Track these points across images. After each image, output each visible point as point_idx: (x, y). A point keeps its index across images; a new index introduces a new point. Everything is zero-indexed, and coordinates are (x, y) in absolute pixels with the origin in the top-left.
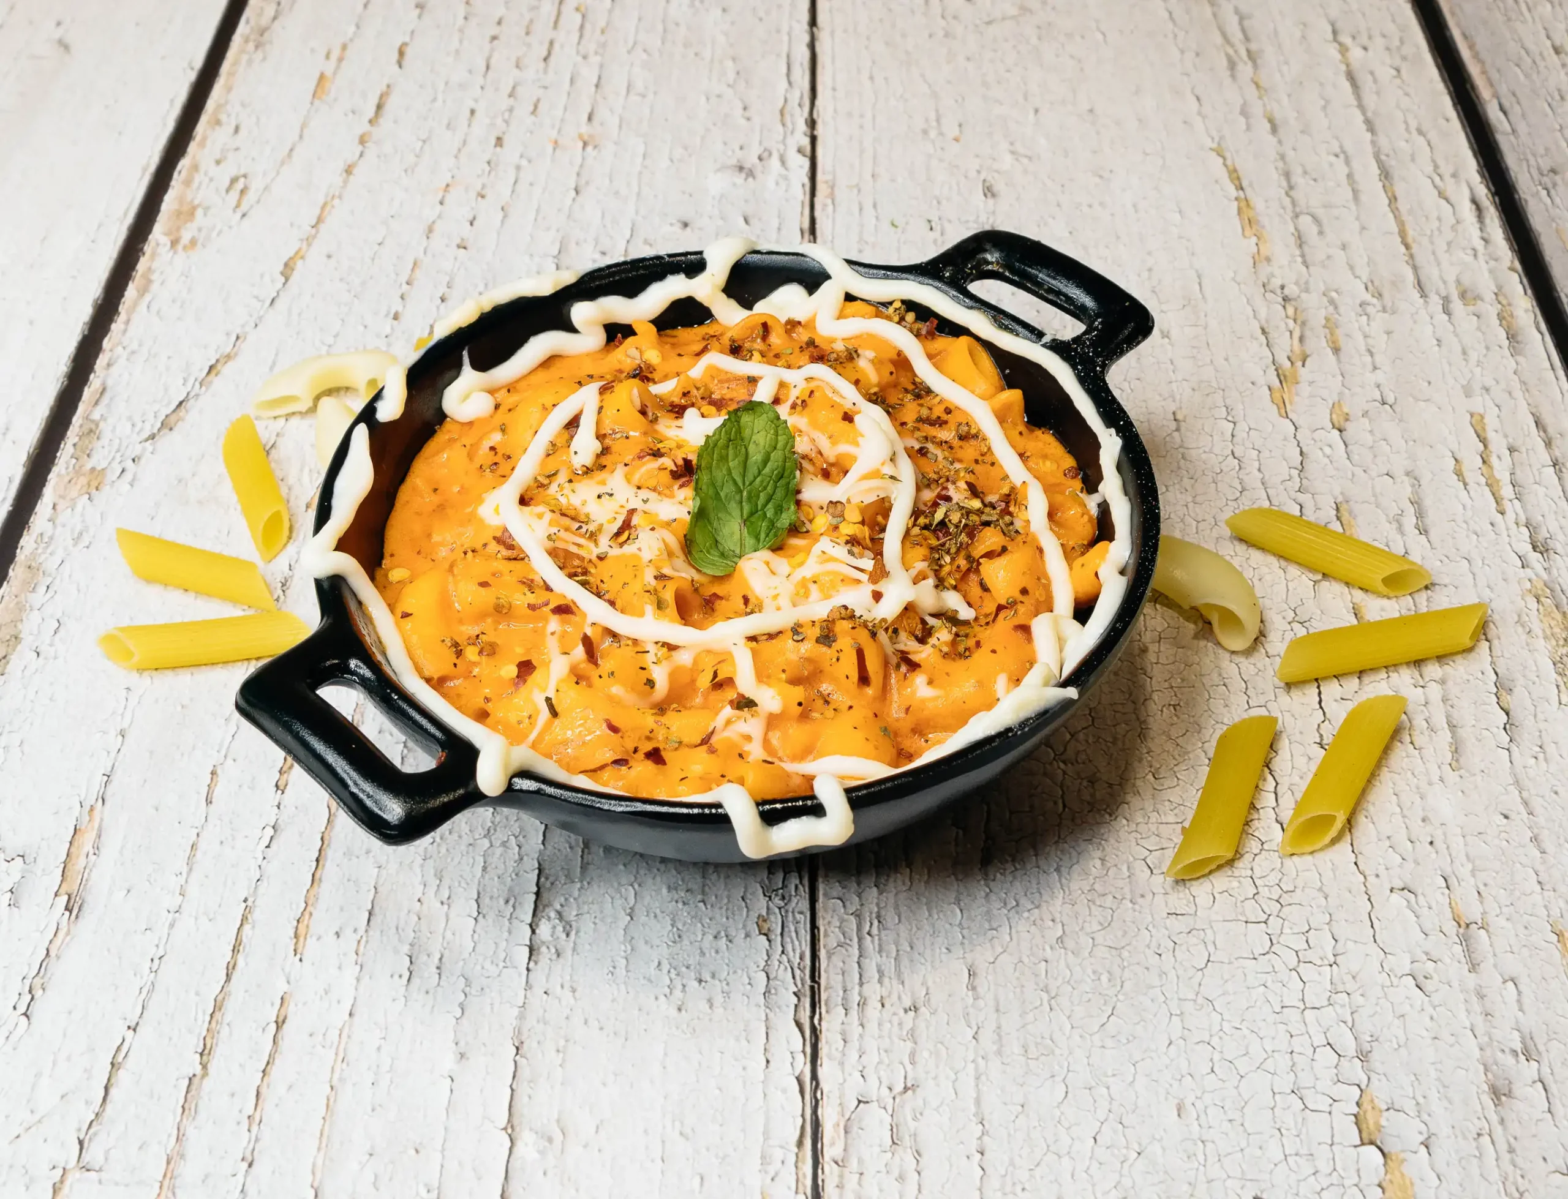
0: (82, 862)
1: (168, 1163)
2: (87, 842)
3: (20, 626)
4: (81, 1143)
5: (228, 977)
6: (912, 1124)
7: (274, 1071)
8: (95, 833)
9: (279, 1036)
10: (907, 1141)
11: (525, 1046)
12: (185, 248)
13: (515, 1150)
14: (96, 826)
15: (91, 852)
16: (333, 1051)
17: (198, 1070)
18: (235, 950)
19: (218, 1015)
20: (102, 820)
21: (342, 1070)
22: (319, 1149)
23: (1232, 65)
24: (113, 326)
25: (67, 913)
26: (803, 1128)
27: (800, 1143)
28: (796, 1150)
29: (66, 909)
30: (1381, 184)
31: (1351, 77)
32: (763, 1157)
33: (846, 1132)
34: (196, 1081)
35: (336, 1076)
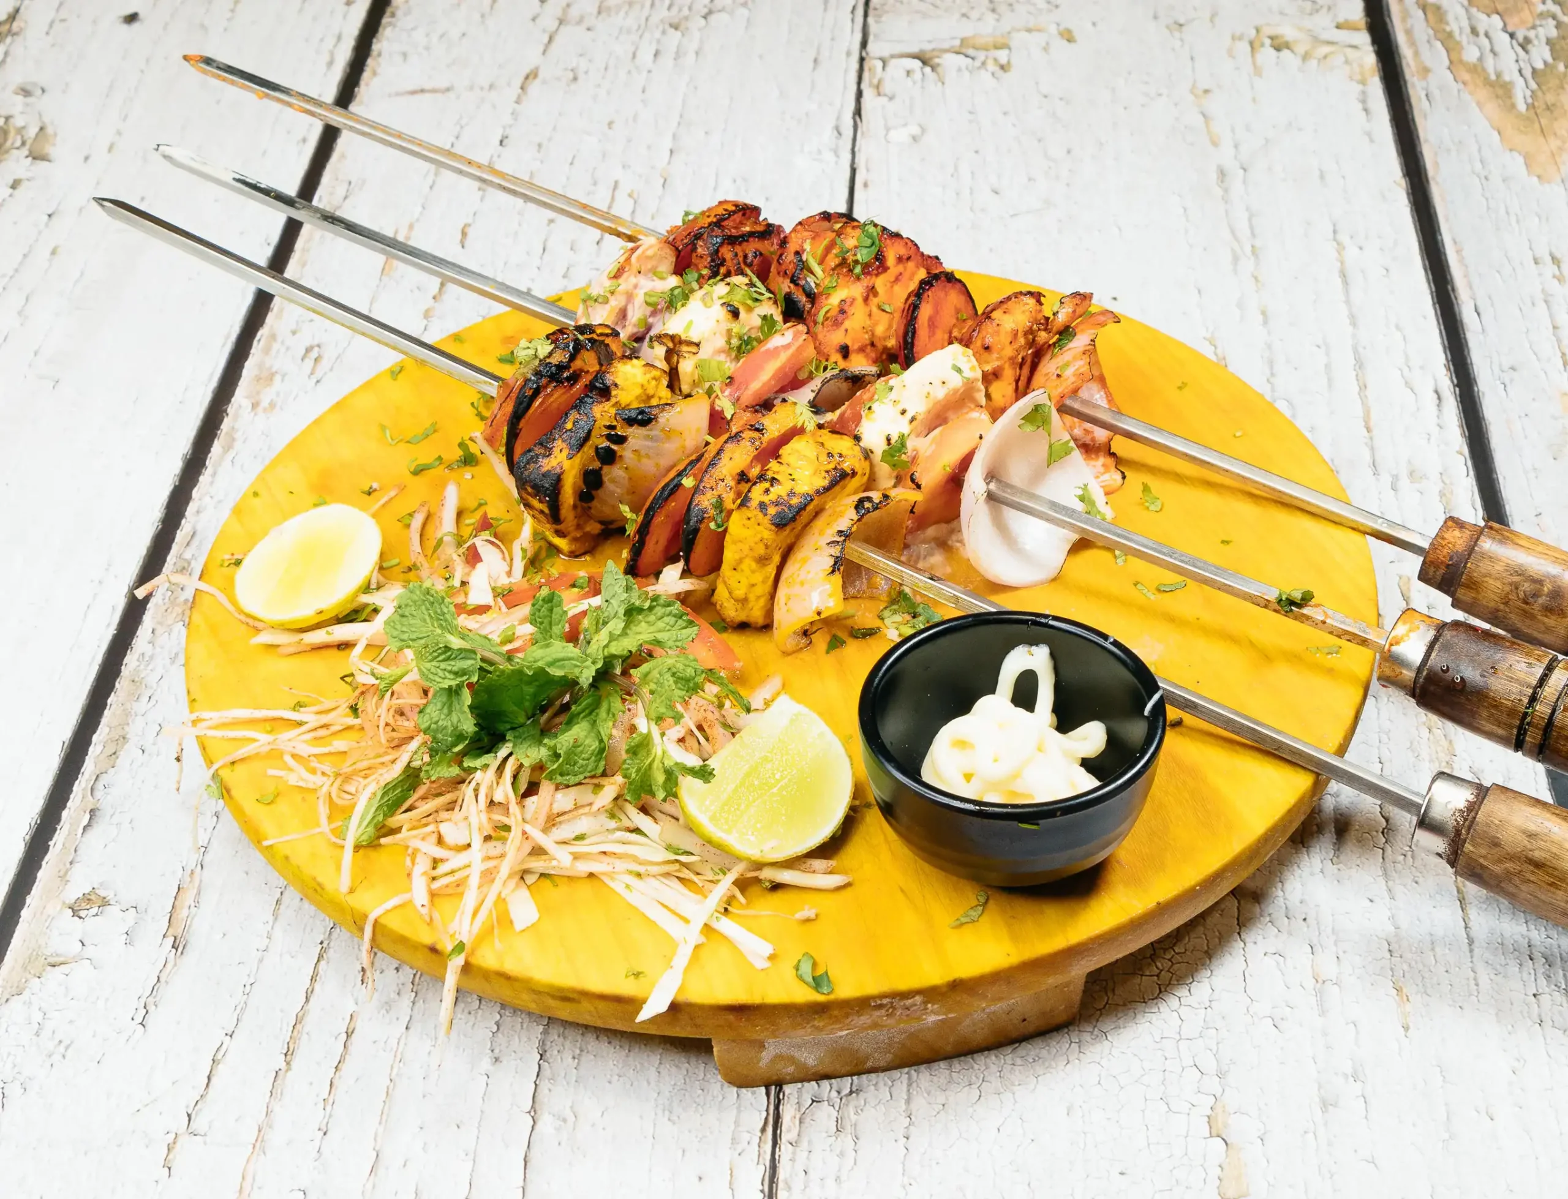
0: (184, 913)
1: (260, 1131)
2: (188, 898)
3: (126, 727)
4: (189, 1116)
5: (307, 999)
6: (853, 1117)
7: (344, 1067)
8: (195, 891)
9: (349, 1043)
10: (849, 1129)
11: (548, 1054)
12: (265, 410)
13: (537, 1127)
14: (196, 884)
15: (193, 905)
16: (393, 1053)
17: (283, 1065)
18: (313, 979)
19: (298, 1026)
20: (201, 881)
21: (399, 1068)
22: (380, 1123)
23: (1236, 259)
24: (201, 478)
25: (174, 951)
26: (766, 1119)
27: (763, 1130)
28: (759, 1134)
29: (173, 947)
30: (1354, 373)
31: (1343, 275)
32: (733, 1139)
33: (800, 1122)
34: (281, 1073)
35: (395, 1071)
